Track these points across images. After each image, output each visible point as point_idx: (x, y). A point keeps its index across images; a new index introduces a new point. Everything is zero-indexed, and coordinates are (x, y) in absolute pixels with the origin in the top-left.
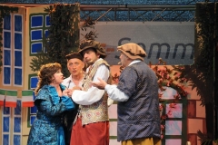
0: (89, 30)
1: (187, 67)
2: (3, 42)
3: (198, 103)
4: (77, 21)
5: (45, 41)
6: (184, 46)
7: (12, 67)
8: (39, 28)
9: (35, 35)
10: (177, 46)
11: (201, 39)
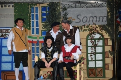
0: (65, 12)
1: (104, 25)
2: (31, 18)
3: (109, 40)
4: (60, 9)
5: (47, 17)
6: (103, 17)
7: (35, 28)
8: (45, 12)
9: (44, 15)
10: (100, 17)
11: (109, 14)
